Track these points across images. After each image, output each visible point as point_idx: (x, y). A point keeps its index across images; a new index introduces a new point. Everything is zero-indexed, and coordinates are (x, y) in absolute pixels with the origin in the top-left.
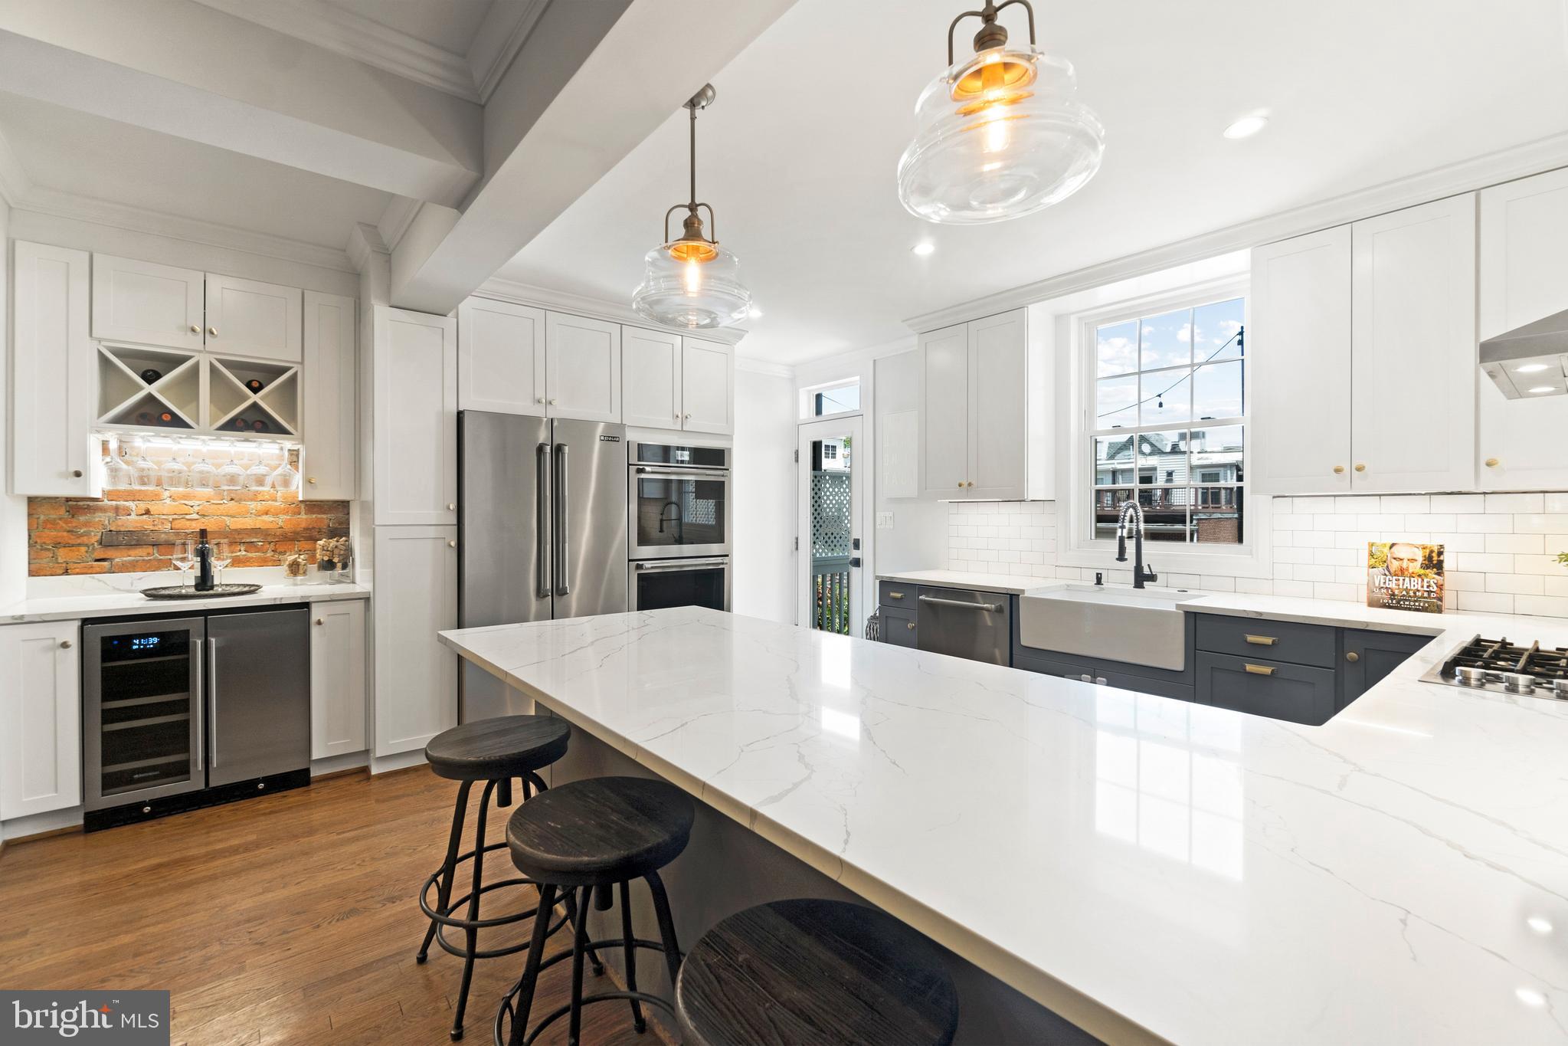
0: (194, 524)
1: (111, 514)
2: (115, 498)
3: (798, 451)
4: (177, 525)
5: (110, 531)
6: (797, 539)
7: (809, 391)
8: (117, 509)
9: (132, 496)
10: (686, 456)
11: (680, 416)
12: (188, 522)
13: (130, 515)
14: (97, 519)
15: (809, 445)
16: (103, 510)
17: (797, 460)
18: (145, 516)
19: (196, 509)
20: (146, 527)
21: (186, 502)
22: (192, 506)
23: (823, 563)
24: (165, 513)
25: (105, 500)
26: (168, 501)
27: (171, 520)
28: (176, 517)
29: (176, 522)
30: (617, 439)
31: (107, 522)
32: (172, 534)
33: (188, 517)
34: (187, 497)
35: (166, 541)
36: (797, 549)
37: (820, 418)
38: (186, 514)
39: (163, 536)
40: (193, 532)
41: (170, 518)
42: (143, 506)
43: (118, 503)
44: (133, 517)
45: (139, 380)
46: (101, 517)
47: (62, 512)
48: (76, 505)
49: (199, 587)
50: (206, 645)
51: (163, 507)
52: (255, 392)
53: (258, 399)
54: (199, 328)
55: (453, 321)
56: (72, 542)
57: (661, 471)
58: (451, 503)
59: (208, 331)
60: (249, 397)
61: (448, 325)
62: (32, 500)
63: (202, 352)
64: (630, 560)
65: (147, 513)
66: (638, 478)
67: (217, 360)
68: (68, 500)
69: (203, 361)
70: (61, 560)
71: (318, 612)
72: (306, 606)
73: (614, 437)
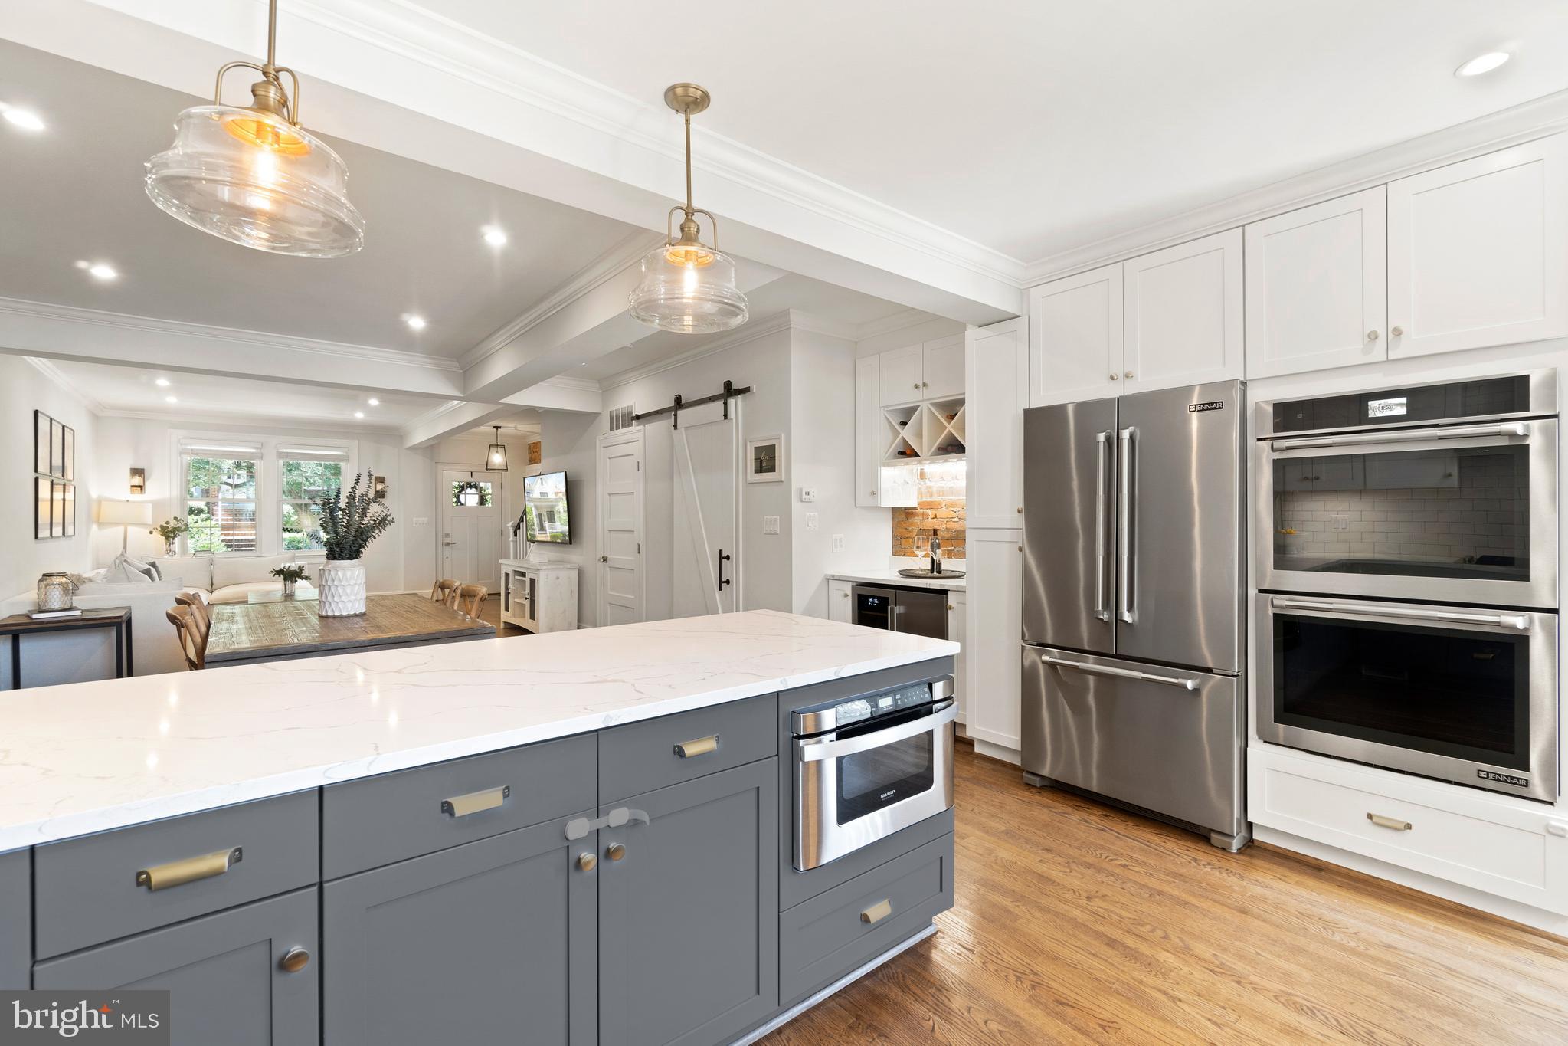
0: (956, 525)
1: (922, 518)
2: (923, 507)
4: (951, 525)
5: (922, 529)
8: (923, 514)
9: (930, 506)
10: (1398, 407)
11: (1382, 331)
12: (954, 524)
13: (929, 518)
16: (918, 515)
18: (935, 519)
19: (958, 513)
20: (936, 527)
21: (953, 509)
22: (956, 512)
24: (943, 517)
25: (919, 508)
26: (945, 509)
27: (946, 522)
28: (948, 520)
30: (1219, 405)
31: (920, 523)
32: (947, 532)
33: (953, 520)
35: (944, 536)
39: (943, 532)
40: (956, 531)
41: (946, 520)
42: (934, 512)
43: (924, 510)
44: (930, 520)
45: (899, 428)
46: (917, 520)
47: (903, 517)
48: (908, 513)
49: (932, 570)
50: (892, 610)
51: (943, 513)
52: (949, 423)
53: (950, 427)
54: (920, 384)
55: (1025, 319)
56: (907, 536)
57: (1331, 442)
58: (1021, 506)
59: (924, 385)
60: (946, 428)
61: (1020, 325)
62: (894, 510)
63: (923, 401)
64: (1261, 591)
65: (936, 517)
66: (1274, 460)
67: (931, 404)
68: (906, 509)
69: (925, 407)
70: (903, 547)
71: (952, 600)
72: (945, 592)
73: (1212, 404)
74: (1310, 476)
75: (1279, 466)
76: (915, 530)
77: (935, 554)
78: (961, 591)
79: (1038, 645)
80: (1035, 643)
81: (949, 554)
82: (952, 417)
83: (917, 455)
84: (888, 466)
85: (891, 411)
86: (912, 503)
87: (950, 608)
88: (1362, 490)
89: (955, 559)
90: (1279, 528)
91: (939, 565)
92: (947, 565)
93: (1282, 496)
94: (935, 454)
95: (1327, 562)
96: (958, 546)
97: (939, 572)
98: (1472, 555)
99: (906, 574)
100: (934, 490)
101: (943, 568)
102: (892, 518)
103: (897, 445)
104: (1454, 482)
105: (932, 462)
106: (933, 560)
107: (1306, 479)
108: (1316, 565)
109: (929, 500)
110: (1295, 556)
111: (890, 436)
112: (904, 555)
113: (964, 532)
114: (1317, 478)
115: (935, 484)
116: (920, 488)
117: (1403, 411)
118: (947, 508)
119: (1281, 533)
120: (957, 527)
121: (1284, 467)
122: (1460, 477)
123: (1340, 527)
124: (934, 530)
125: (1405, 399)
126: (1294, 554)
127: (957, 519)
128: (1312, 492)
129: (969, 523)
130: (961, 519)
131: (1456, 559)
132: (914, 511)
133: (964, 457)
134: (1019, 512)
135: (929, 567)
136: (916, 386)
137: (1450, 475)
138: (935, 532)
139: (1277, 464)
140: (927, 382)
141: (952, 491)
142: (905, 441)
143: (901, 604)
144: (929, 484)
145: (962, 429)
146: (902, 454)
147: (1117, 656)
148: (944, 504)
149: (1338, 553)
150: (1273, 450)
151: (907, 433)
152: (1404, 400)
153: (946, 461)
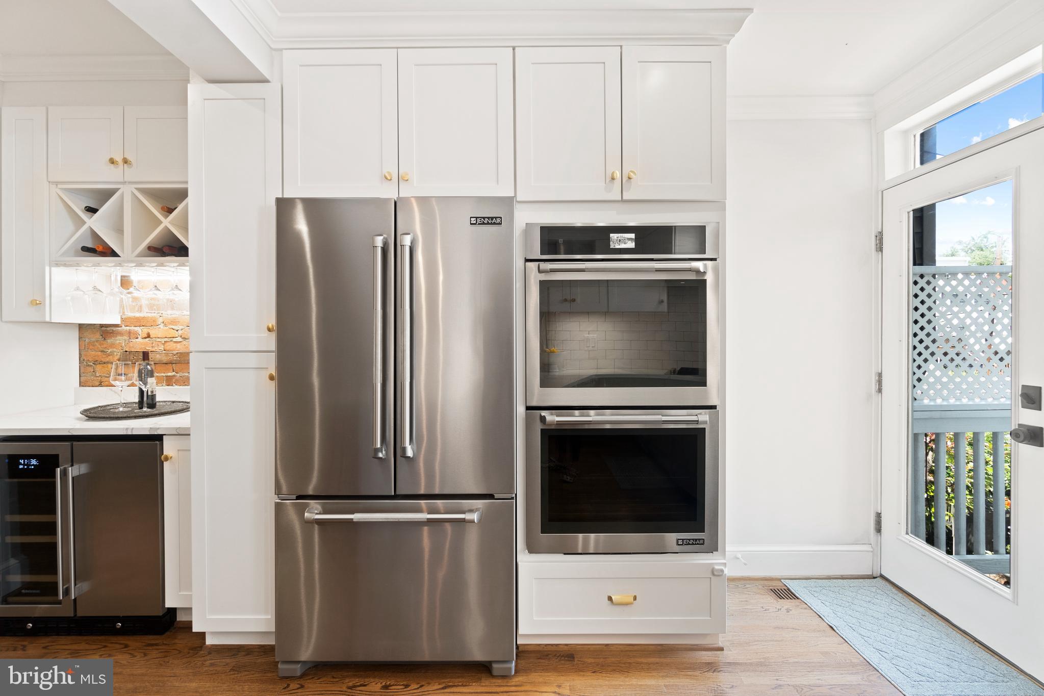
0: (178, 346)
1: (126, 338)
2: (128, 324)
3: (881, 233)
4: (170, 346)
5: (126, 351)
6: (880, 375)
7: (906, 132)
8: (130, 332)
9: (140, 322)
10: (627, 241)
11: (618, 175)
12: (175, 344)
13: (137, 338)
14: (118, 342)
15: (905, 216)
16: (121, 334)
17: (880, 248)
18: (147, 339)
19: (180, 332)
20: (147, 348)
21: (173, 327)
22: (177, 330)
23: (937, 415)
24: (159, 337)
25: (123, 325)
26: (161, 326)
27: (163, 342)
28: (166, 340)
29: (168, 344)
30: (498, 221)
31: (123, 345)
32: (163, 355)
33: (175, 340)
34: (174, 322)
35: (159, 361)
36: (880, 390)
37: (929, 166)
38: (173, 337)
39: (158, 356)
40: (177, 353)
41: (163, 340)
42: (146, 330)
43: (130, 328)
44: (140, 340)
45: (84, 216)
46: (120, 340)
47: (98, 336)
48: (106, 331)
49: (141, 404)
50: (64, 473)
51: (158, 332)
52: (166, 217)
53: (168, 223)
54: (119, 158)
55: (274, 87)
56: (104, 360)
57: (584, 267)
58: (272, 322)
59: (126, 161)
60: (161, 222)
61: (270, 91)
62: (81, 327)
63: (124, 183)
64: (528, 408)
65: (149, 336)
66: (540, 281)
67: (138, 189)
68: (102, 326)
69: (127, 193)
70: (98, 375)
71: (169, 447)
72: (157, 439)
73: (492, 218)
74: (568, 298)
75: (545, 286)
76: (118, 354)
77: (145, 384)
78: (183, 434)
79: (299, 498)
80: (294, 497)
81: (169, 381)
82: (170, 211)
83: (114, 254)
84: (65, 265)
85: (66, 190)
86: (112, 318)
87: (167, 459)
88: (606, 312)
89: (176, 387)
90: (545, 347)
91: (153, 397)
92: (163, 394)
93: (547, 316)
94: (141, 255)
95: (581, 378)
96: (182, 370)
97: (152, 405)
98: (675, 367)
99: (92, 414)
100: (144, 302)
101: (158, 398)
102: (80, 338)
103: (80, 236)
104: (664, 307)
105: (140, 265)
106: (141, 392)
107: (566, 300)
108: (573, 381)
109: (138, 315)
110: (557, 374)
111: (70, 225)
112: (100, 385)
113: (188, 354)
114: (574, 300)
115: (144, 295)
116: (121, 300)
117: (631, 245)
118: (165, 325)
119: (545, 351)
120: (180, 348)
121: (548, 288)
122: (668, 304)
123: (591, 346)
124: (144, 353)
125: (634, 234)
126: (557, 372)
127: (179, 339)
128: (570, 313)
129: (193, 345)
130: (185, 338)
131: (666, 371)
132: (114, 329)
133: (188, 261)
134: (269, 330)
135: (137, 400)
136: (112, 161)
137: (662, 301)
138: (146, 356)
139: (542, 283)
140: (129, 158)
141: (172, 304)
142: (95, 236)
143: (81, 462)
144: (136, 294)
145: (184, 227)
146: (88, 250)
147: (396, 497)
148: (161, 320)
149: (589, 370)
150: (540, 271)
151: (95, 223)
152: (633, 236)
153: (161, 265)
